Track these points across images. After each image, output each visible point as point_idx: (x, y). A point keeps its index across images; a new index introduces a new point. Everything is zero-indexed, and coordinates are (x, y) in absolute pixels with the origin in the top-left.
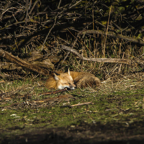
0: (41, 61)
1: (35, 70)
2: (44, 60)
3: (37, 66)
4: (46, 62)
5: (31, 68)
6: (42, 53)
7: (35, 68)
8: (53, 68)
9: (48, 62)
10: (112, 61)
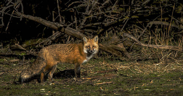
0: (116, 45)
1: (109, 51)
2: (118, 44)
3: (111, 49)
4: (119, 45)
5: (106, 50)
6: (120, 38)
7: (110, 50)
8: (124, 51)
9: (121, 45)
10: (166, 48)
